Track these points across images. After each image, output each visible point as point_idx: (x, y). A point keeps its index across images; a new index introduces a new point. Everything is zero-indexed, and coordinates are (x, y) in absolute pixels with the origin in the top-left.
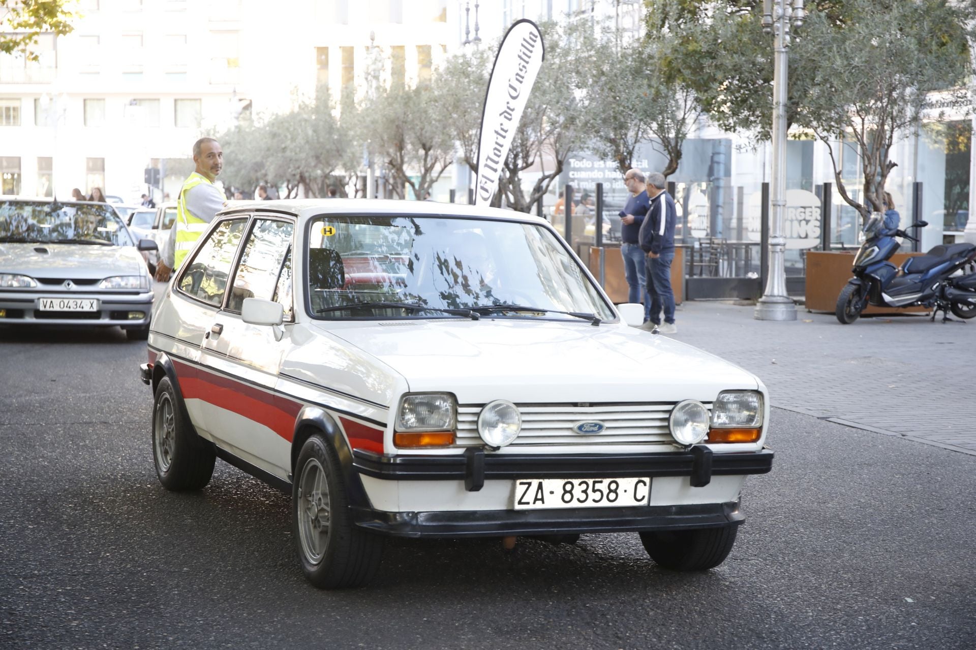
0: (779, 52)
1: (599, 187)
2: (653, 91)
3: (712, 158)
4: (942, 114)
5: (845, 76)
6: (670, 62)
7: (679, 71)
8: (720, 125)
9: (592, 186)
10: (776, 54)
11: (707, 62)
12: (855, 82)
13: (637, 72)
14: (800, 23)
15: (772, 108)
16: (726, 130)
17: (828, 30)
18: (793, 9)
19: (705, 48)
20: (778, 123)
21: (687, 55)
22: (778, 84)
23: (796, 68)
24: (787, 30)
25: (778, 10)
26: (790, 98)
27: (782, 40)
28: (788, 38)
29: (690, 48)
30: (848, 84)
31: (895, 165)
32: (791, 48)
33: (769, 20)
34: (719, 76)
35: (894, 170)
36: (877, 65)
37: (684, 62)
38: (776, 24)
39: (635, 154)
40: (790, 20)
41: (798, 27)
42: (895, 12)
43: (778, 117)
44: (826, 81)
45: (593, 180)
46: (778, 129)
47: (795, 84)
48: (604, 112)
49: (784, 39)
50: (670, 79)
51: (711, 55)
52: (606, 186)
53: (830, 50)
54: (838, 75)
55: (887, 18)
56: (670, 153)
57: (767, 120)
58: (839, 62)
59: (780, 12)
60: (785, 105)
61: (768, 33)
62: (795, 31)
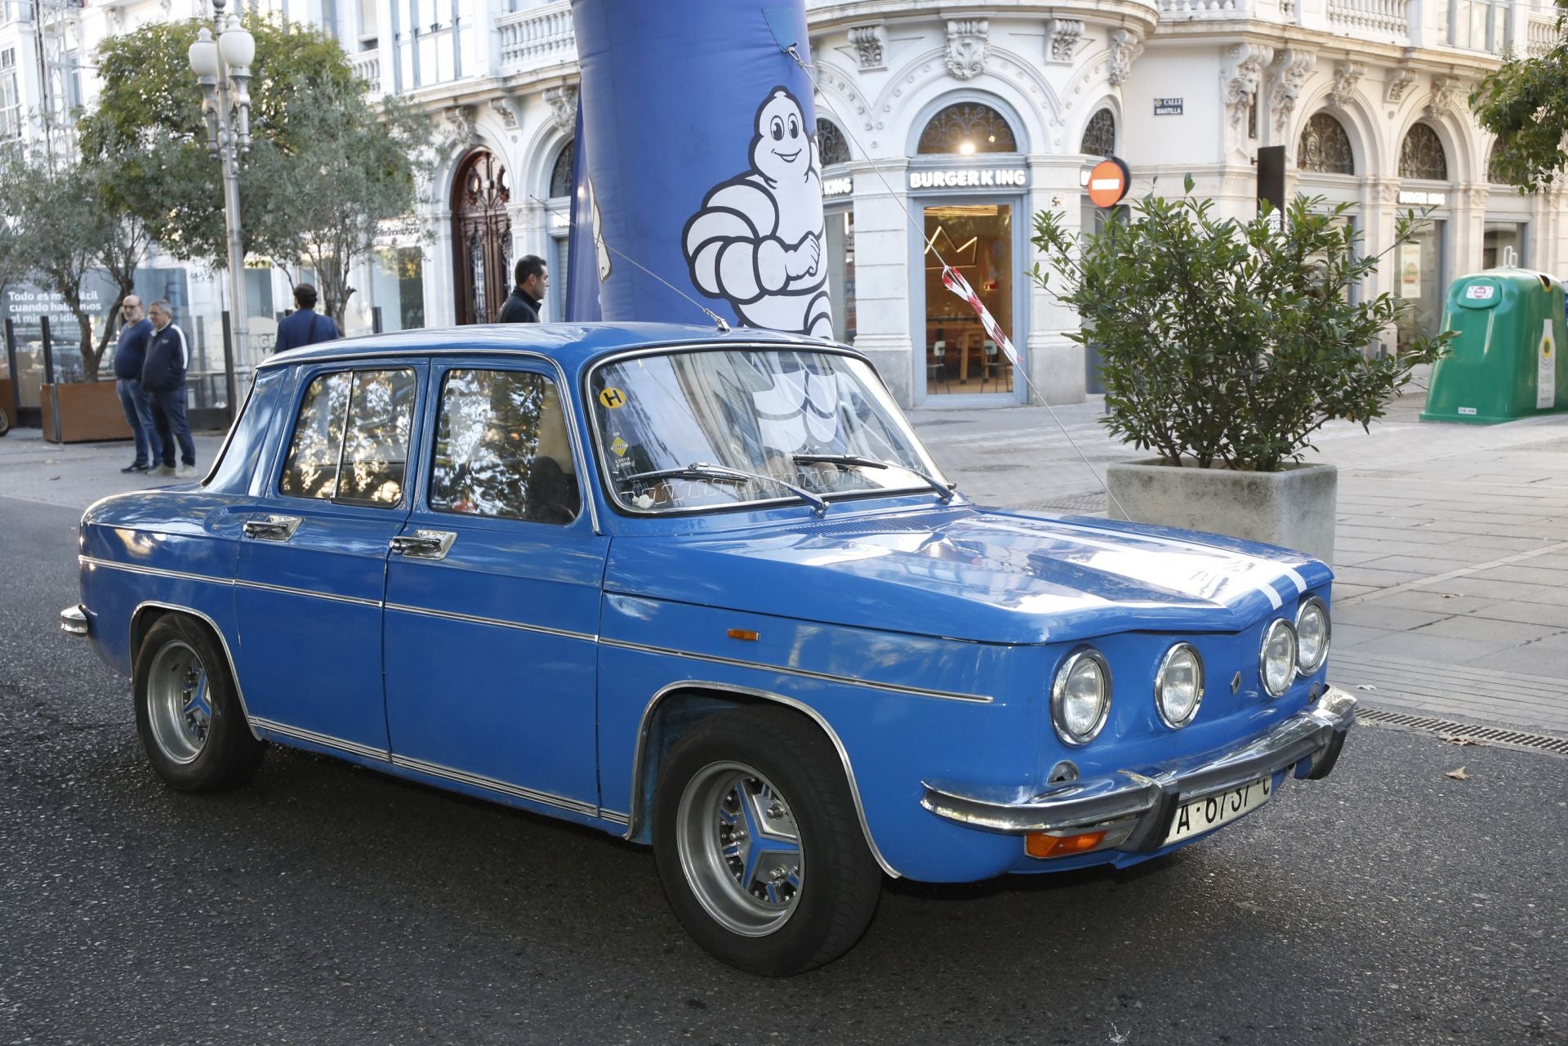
0: (229, 179)
1: (45, 320)
2: (96, 219)
3: (167, 288)
4: (394, 241)
5: (298, 203)
6: (112, 189)
7: (123, 198)
8: (173, 254)
9: (37, 320)
10: (225, 181)
11: (152, 189)
12: (308, 209)
13: (76, 198)
14: (247, 150)
15: (226, 238)
16: (180, 259)
17: (276, 159)
18: (239, 136)
19: (149, 174)
20: (233, 251)
21: (130, 181)
22: (230, 211)
23: (247, 196)
24: (234, 156)
25: (223, 136)
26: (244, 226)
27: (230, 167)
28: (236, 164)
29: (133, 174)
30: (301, 212)
31: (353, 291)
32: (241, 176)
33: (215, 146)
34: (168, 202)
35: (352, 296)
36: (328, 193)
37: (128, 189)
38: (223, 151)
39: (82, 285)
40: (237, 145)
41: (245, 153)
42: (341, 141)
43: (233, 244)
44: (278, 208)
45: (37, 313)
46: (234, 256)
47: (247, 211)
48: (42, 240)
49: (232, 166)
50: (114, 204)
51: (157, 180)
52: (52, 319)
53: (280, 177)
54: (291, 202)
55: (334, 146)
56: (120, 283)
57: (221, 248)
58: (290, 189)
59: (226, 137)
60: (239, 233)
61: (215, 159)
62: (243, 158)
